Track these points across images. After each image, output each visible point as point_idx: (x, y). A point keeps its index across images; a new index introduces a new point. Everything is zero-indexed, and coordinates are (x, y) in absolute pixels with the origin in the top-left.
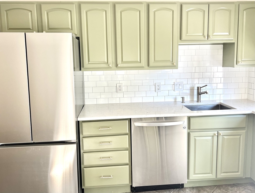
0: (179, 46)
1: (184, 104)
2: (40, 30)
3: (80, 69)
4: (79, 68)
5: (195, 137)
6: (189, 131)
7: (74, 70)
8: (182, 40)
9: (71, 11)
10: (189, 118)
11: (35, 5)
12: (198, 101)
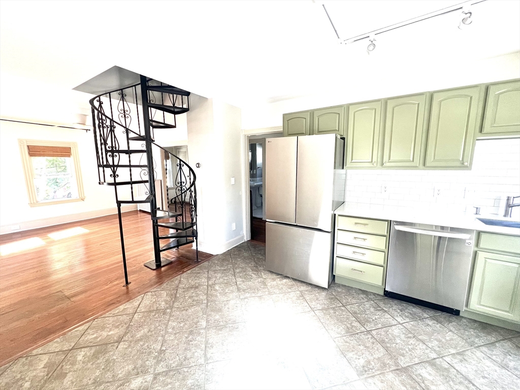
0: (477, 141)
1: (478, 216)
2: (311, 133)
3: (343, 168)
4: (341, 167)
5: (486, 259)
6: (476, 249)
7: (335, 168)
8: (483, 132)
9: (339, 114)
10: (479, 233)
11: (309, 113)
12: (505, 216)
